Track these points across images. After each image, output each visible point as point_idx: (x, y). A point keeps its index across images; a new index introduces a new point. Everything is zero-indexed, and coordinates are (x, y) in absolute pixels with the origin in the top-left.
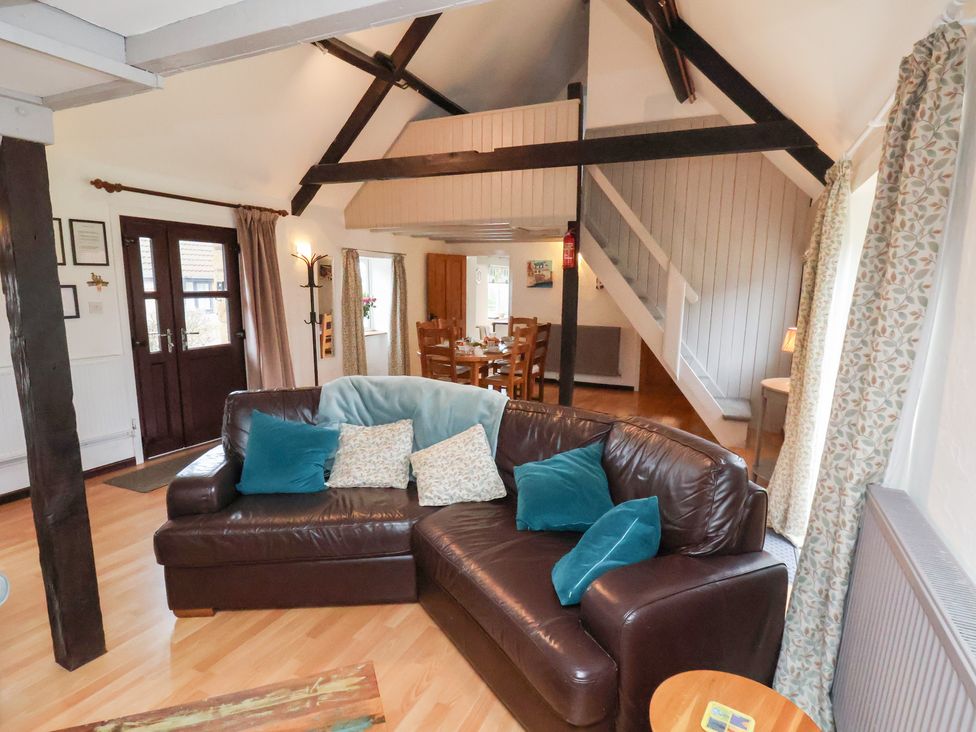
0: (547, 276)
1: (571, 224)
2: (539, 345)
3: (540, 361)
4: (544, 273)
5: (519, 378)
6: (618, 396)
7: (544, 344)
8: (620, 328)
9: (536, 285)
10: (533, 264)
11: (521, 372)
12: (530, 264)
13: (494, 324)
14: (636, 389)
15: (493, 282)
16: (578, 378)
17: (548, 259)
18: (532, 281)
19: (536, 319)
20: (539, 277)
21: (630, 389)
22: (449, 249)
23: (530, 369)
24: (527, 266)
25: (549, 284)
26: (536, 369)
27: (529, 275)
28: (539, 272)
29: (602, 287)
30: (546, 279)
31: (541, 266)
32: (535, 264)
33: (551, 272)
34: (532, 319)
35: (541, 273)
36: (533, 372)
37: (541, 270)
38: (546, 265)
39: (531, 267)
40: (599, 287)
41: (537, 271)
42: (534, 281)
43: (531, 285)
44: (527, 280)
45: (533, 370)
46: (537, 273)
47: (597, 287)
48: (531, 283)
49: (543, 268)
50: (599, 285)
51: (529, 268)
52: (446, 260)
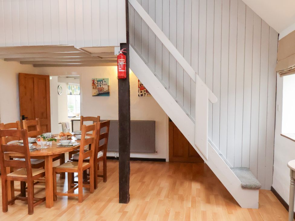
0: (106, 88)
1: (122, 45)
2: (102, 137)
3: (103, 148)
4: (104, 86)
5: (87, 163)
7: (105, 136)
8: (155, 122)
9: (99, 95)
10: (96, 81)
11: (89, 158)
12: (94, 81)
13: (72, 121)
14: (167, 160)
15: (71, 94)
17: (106, 77)
18: (96, 92)
19: (99, 117)
20: (101, 89)
21: (164, 160)
22: (36, 71)
23: (96, 155)
24: (92, 82)
25: (107, 94)
26: (100, 154)
27: (93, 88)
28: (100, 86)
29: (142, 95)
30: (105, 90)
31: (101, 82)
32: (97, 81)
33: (108, 86)
34: (97, 117)
35: (102, 87)
36: (98, 157)
37: (101, 85)
38: (105, 82)
39: (95, 82)
40: (140, 95)
41: (99, 85)
42: (97, 92)
43: (95, 95)
44: (92, 91)
45: (98, 156)
46: (99, 87)
47: (139, 95)
48: (95, 93)
49: (102, 83)
50: (140, 94)
51: (93, 83)
52: (33, 78)
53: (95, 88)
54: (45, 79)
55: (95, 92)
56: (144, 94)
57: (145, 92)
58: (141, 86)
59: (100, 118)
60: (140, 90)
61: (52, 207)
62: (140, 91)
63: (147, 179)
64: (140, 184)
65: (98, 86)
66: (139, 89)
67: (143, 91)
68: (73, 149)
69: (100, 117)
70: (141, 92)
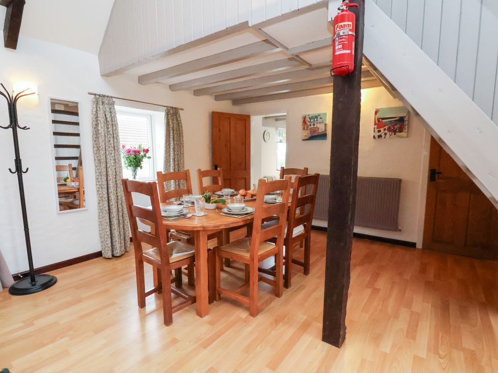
0: (321, 128)
4: (319, 125)
6: (400, 251)
7: (311, 200)
8: (400, 181)
9: (312, 138)
10: (308, 119)
12: (304, 118)
14: (419, 245)
15: (281, 142)
16: (357, 230)
17: (323, 112)
20: (314, 130)
21: (413, 245)
24: (302, 120)
25: (323, 136)
26: (298, 230)
27: (304, 129)
28: (314, 125)
29: (380, 136)
30: (320, 131)
31: (315, 119)
32: (310, 118)
33: (325, 124)
34: (303, 169)
35: (315, 126)
36: (294, 236)
37: (315, 123)
38: (321, 118)
39: (306, 120)
40: (376, 137)
41: (312, 124)
42: (308, 134)
43: (306, 138)
44: (302, 133)
45: (293, 233)
46: (312, 126)
47: (374, 137)
48: (306, 136)
49: (317, 120)
50: (377, 134)
51: (304, 122)
52: (230, 118)
53: (306, 128)
54: (245, 120)
55: (306, 134)
56: (383, 135)
57: (386, 131)
58: (379, 121)
59: (307, 171)
60: (377, 128)
61: (205, 316)
62: (376, 130)
63: (382, 283)
64: (368, 292)
65: (310, 125)
66: (376, 126)
67: (382, 130)
68: (243, 221)
69: (307, 169)
70: (379, 131)
